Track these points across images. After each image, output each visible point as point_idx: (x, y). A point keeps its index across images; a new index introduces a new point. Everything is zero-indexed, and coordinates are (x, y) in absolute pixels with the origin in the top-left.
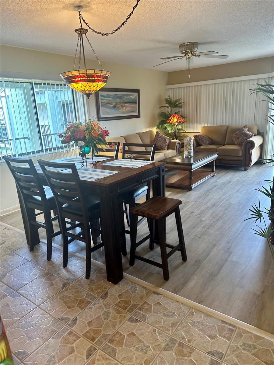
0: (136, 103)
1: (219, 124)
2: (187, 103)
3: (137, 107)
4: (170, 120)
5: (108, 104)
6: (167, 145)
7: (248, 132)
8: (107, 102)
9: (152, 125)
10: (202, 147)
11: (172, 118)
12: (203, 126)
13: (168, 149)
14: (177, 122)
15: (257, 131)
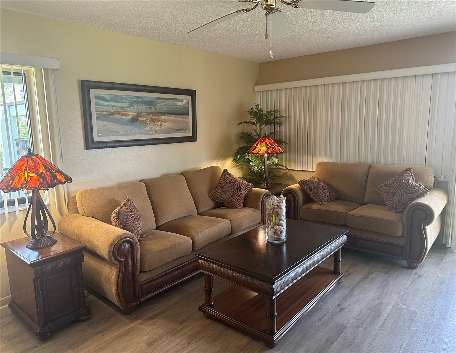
0: (188, 114)
1: (351, 160)
2: (290, 117)
3: (189, 122)
4: (254, 148)
5: (116, 115)
6: (243, 197)
7: (414, 183)
8: (114, 110)
9: (222, 155)
10: (315, 206)
11: (257, 145)
12: (320, 160)
13: (245, 205)
14: (267, 152)
15: (432, 181)
